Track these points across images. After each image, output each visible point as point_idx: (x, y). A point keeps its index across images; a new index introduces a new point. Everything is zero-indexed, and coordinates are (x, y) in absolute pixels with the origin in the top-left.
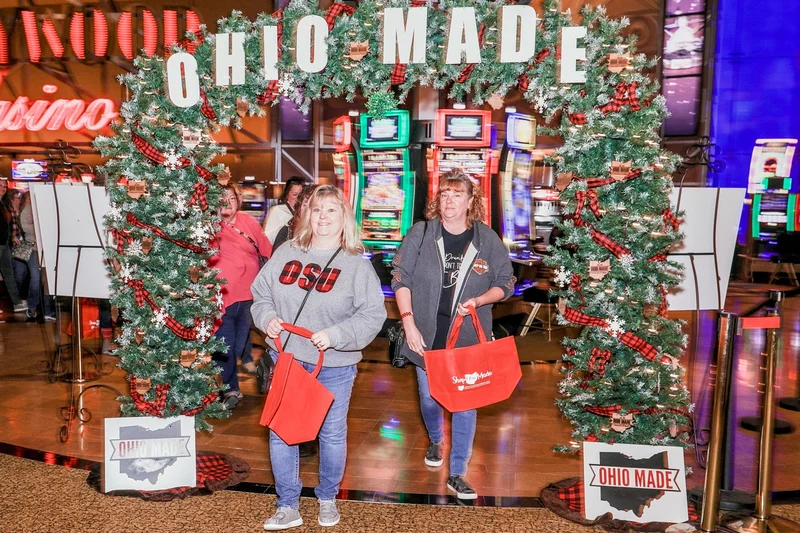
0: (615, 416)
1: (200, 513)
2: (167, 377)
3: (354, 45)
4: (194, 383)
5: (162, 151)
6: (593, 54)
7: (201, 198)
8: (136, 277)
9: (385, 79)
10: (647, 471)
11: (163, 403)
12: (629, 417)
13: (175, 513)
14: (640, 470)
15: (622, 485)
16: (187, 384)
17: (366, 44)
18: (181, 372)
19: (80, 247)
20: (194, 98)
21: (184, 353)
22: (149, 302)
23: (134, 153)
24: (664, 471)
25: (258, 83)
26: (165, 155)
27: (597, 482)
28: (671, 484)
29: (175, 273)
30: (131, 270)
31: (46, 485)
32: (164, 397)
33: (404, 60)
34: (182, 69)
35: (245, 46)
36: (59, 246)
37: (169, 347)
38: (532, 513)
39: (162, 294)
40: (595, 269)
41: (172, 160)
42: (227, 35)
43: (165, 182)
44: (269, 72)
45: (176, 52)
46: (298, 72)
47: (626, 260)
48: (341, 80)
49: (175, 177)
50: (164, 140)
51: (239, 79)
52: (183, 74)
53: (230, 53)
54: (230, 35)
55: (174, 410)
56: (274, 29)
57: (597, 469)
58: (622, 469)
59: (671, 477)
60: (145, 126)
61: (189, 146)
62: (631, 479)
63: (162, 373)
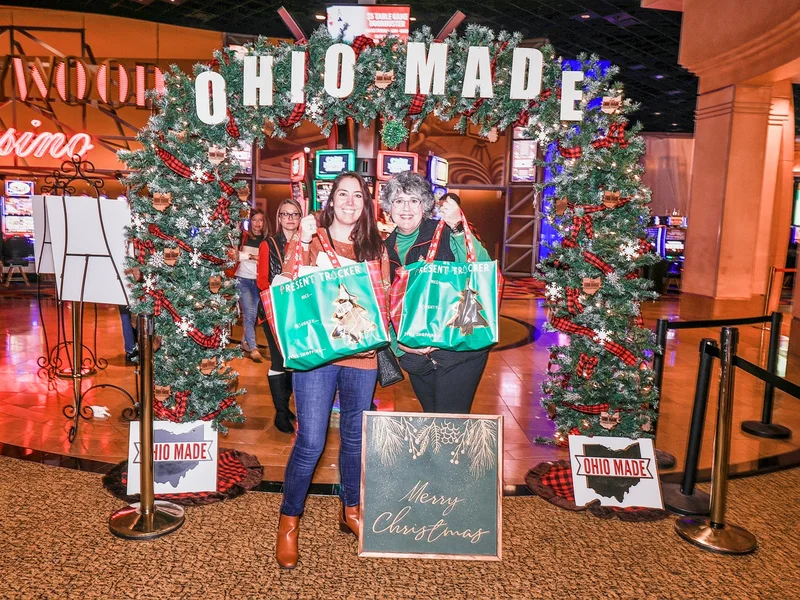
0: (604, 414)
1: (224, 519)
2: (187, 384)
3: (379, 73)
4: (212, 389)
5: (188, 165)
6: (590, 95)
7: (223, 212)
8: (159, 287)
9: (403, 107)
10: (624, 460)
11: (183, 410)
12: (616, 415)
13: (199, 520)
14: (618, 460)
15: (604, 474)
16: (205, 390)
17: (391, 73)
18: (200, 379)
19: (87, 256)
20: (220, 116)
21: (205, 361)
22: (170, 311)
23: (159, 166)
24: (638, 461)
25: (285, 105)
26: (192, 169)
27: (582, 471)
28: (645, 471)
29: (198, 285)
30: (153, 280)
31: (59, 493)
32: (184, 404)
33: (425, 91)
34: (211, 87)
35: (273, 69)
36: (66, 254)
37: (188, 355)
38: (528, 501)
39: (183, 304)
40: (588, 285)
41: (199, 174)
42: (255, 58)
43: (191, 195)
44: (296, 95)
45: (204, 71)
46: (325, 96)
47: (612, 277)
48: (364, 106)
49: (200, 190)
50: (191, 155)
51: (267, 100)
52: (211, 92)
53: (258, 75)
54: (259, 58)
55: (193, 415)
56: (302, 55)
57: (582, 460)
58: (602, 459)
59: (644, 465)
60: (171, 140)
61: (215, 162)
62: (611, 468)
63: (182, 380)
